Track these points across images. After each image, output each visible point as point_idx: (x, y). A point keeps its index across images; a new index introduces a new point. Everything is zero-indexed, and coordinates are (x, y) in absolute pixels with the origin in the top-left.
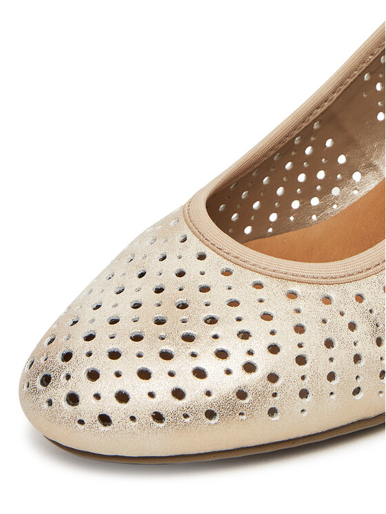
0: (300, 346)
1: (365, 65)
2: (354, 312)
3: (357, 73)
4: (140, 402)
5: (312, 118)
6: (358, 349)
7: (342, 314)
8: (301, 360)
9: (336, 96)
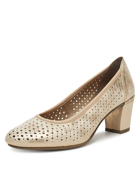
0: (52, 131)
1: (71, 98)
2: (62, 128)
3: (69, 100)
4: (25, 137)
5: (60, 106)
6: (63, 133)
7: (60, 128)
8: (52, 133)
9: (65, 103)
